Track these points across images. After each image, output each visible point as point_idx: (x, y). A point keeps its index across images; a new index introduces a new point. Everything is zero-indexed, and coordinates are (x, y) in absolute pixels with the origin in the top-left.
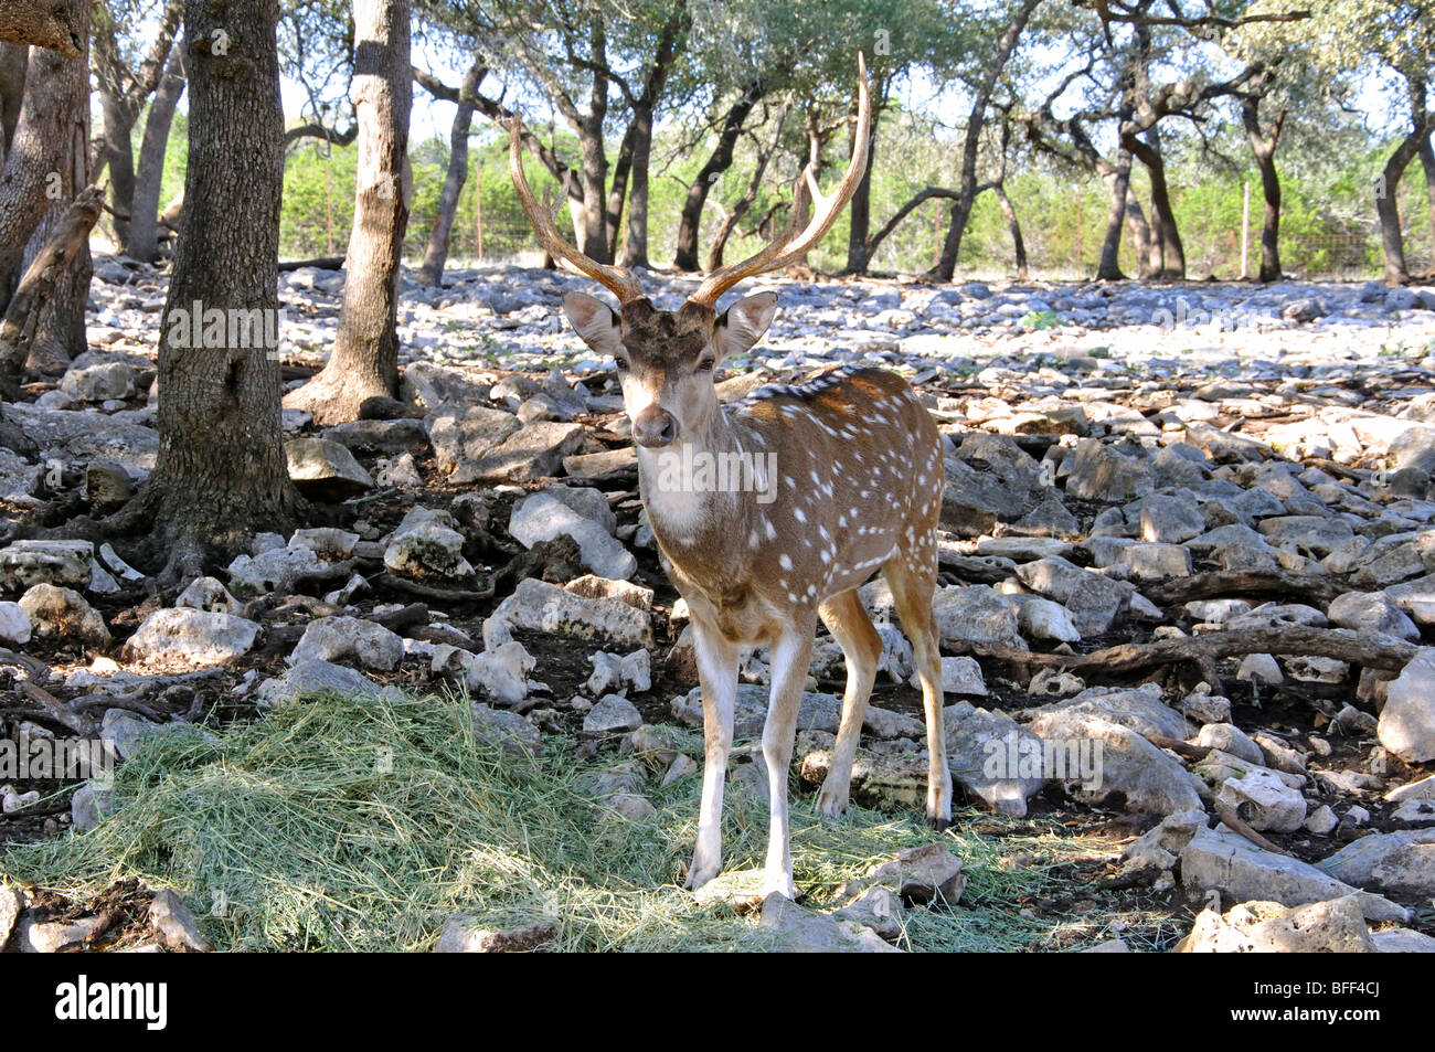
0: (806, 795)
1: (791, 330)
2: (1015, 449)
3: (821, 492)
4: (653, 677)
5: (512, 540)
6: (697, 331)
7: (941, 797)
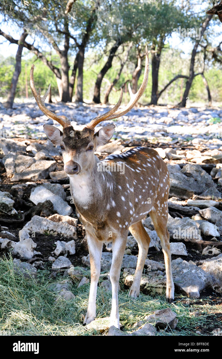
0: (126, 290)
1: (131, 124)
2: (201, 169)
3: (130, 190)
4: (76, 250)
5: (31, 202)
6: (88, 137)
7: (171, 291)
